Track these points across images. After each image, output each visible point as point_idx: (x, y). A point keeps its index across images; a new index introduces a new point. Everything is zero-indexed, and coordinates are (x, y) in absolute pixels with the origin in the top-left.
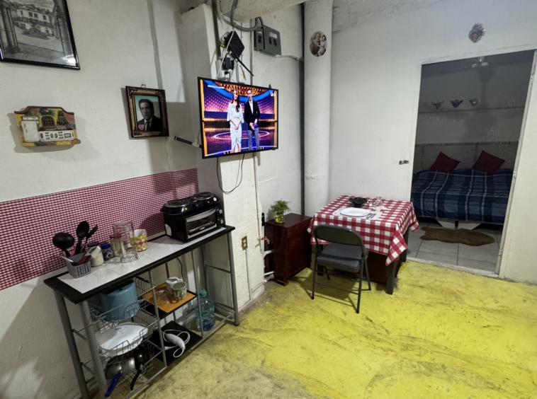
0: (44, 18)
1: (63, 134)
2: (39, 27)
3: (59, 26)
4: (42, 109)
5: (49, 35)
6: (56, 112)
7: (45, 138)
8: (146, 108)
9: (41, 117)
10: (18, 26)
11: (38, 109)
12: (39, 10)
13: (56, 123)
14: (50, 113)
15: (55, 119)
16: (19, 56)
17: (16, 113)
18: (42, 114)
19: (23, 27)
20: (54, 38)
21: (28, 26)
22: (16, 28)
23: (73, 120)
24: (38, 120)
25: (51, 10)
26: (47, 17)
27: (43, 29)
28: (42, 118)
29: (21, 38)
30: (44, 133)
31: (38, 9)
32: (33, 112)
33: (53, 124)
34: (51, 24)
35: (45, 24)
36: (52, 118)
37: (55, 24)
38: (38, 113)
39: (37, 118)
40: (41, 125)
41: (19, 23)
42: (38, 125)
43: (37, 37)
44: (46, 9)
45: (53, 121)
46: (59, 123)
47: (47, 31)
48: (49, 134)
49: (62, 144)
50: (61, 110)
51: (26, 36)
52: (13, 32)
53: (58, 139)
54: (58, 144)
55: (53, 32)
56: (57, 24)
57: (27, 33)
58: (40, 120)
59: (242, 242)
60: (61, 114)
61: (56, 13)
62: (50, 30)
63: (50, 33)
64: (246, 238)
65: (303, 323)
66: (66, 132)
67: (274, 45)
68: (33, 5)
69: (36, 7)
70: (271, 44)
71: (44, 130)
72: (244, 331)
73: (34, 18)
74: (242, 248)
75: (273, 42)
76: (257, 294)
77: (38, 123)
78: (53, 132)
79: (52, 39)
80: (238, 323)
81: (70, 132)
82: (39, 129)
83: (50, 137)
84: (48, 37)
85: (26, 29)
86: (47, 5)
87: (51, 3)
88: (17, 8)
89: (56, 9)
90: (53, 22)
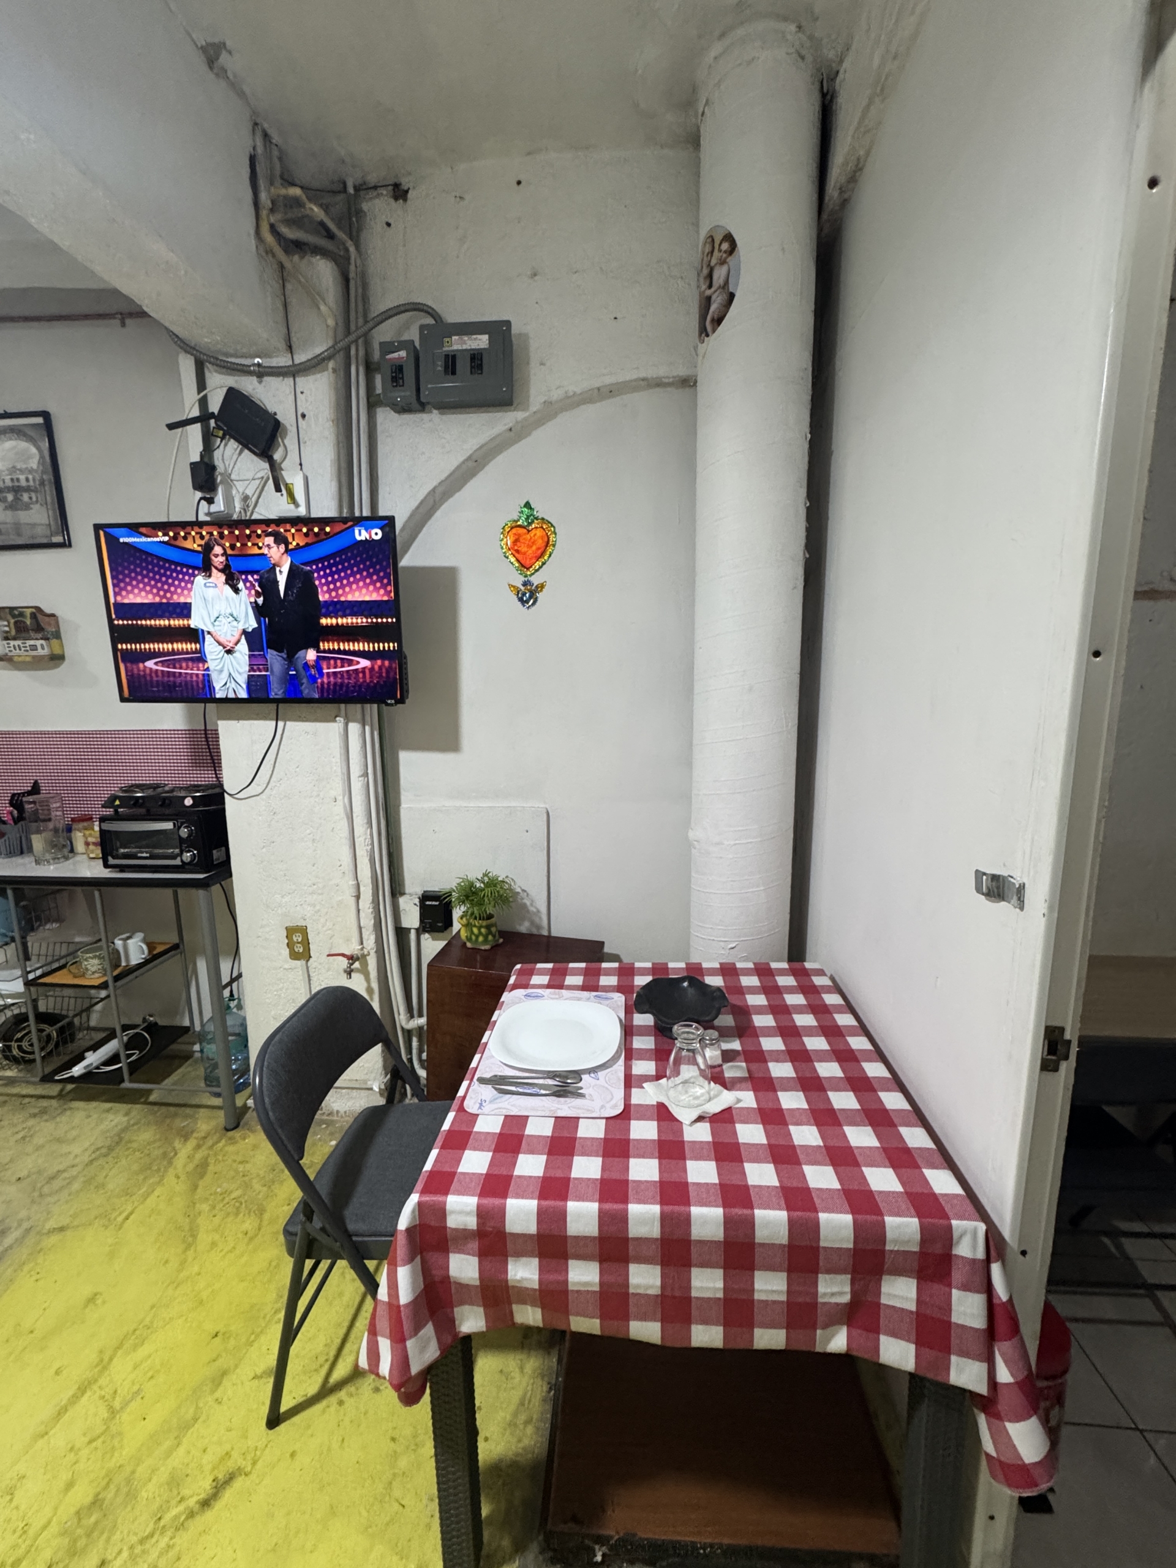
0: (27, 480)
1: (27, 645)
2: (21, 496)
3: (44, 485)
4: (11, 609)
5: (32, 503)
6: (28, 612)
9: (12, 621)
10: (0, 500)
11: (7, 610)
12: (22, 471)
13: (30, 630)
14: (21, 614)
15: (28, 622)
16: (1, 540)
18: (13, 618)
20: (37, 506)
21: (10, 497)
25: (35, 466)
26: (30, 477)
27: (25, 497)
28: (16, 623)
29: (3, 515)
30: (5, 642)
31: (20, 470)
33: (28, 631)
34: (35, 486)
35: (28, 489)
36: (24, 622)
37: (40, 485)
38: (9, 617)
39: (6, 623)
40: (13, 632)
41: (1, 495)
43: (20, 510)
44: (29, 466)
45: (27, 627)
47: (31, 498)
48: (11, 645)
49: (20, 659)
50: (34, 610)
51: (8, 512)
53: (22, 652)
54: (16, 659)
55: (37, 498)
56: (42, 483)
57: (9, 507)
58: (12, 625)
59: (287, 937)
60: (33, 616)
61: (41, 468)
62: (33, 495)
63: (34, 499)
64: (303, 930)
65: (224, 1256)
66: (32, 642)
67: (471, 373)
68: (14, 467)
69: (19, 467)
70: (454, 373)
71: (15, 639)
72: (204, 1148)
73: (16, 484)
74: (286, 952)
75: (463, 366)
76: (349, 1104)
77: (7, 629)
78: (17, 643)
79: (36, 507)
80: (235, 1125)
81: (39, 643)
82: (6, 638)
83: (12, 649)
84: (32, 506)
85: (7, 502)
86: (31, 460)
87: (34, 456)
88: (0, 477)
89: (41, 461)
90: (38, 483)
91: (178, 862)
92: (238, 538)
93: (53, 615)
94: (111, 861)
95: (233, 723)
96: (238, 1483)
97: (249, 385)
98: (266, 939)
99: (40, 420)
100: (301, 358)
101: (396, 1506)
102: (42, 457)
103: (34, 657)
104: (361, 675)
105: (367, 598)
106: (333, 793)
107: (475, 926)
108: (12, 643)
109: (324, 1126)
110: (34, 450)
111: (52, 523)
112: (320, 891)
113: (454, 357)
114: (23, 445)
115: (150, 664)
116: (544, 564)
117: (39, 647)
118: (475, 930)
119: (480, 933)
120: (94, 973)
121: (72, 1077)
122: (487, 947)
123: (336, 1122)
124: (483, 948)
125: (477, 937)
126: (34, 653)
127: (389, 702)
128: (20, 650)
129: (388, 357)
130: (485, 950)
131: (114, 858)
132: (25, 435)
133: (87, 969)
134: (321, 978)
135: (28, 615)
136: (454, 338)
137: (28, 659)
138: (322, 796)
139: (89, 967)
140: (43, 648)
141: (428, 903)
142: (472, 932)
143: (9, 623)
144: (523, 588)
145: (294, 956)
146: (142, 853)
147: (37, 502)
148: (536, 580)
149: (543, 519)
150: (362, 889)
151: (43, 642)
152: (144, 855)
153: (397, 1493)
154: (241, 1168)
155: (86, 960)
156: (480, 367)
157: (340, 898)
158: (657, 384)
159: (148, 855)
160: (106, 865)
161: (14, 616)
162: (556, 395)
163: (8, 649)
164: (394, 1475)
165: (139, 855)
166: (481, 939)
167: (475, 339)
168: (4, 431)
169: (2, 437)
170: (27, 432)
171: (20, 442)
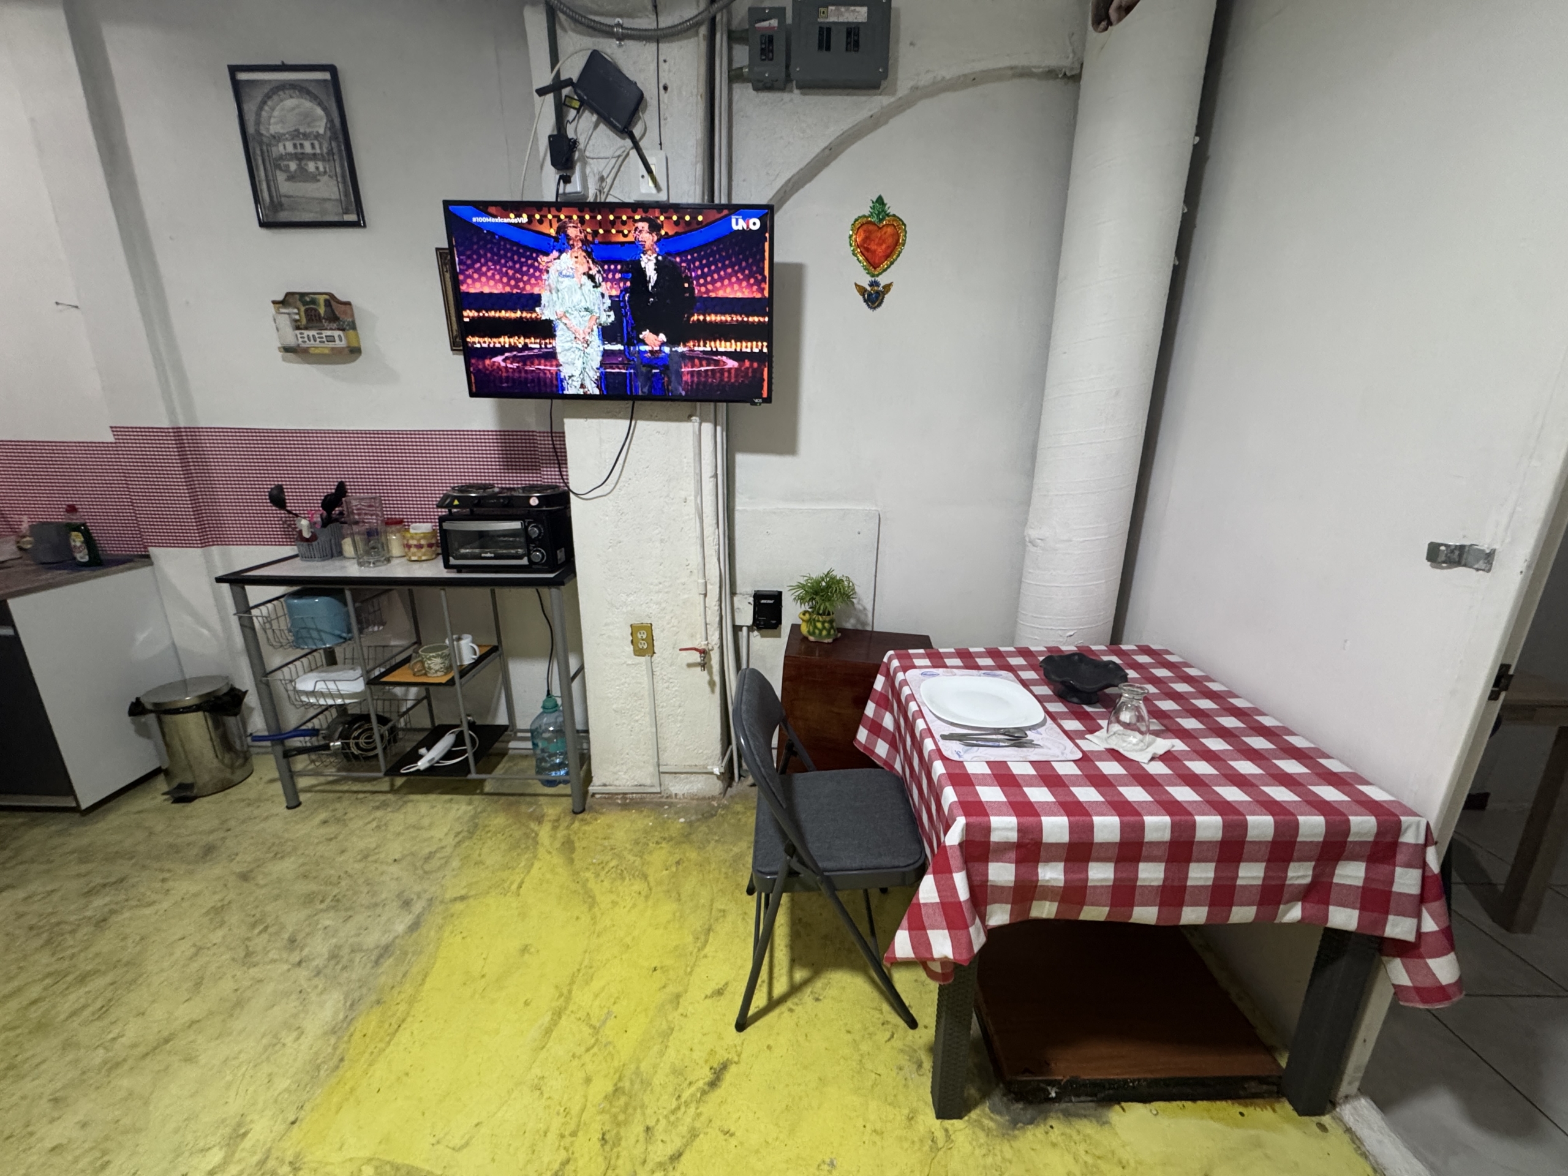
0: (313, 146)
1: (323, 335)
2: (306, 165)
3: (333, 154)
4: (302, 295)
5: (319, 174)
6: (321, 299)
9: (303, 309)
10: (281, 169)
11: (299, 297)
12: (306, 136)
13: (321, 319)
14: (313, 302)
15: (322, 310)
16: (283, 216)
17: (274, 302)
18: (304, 305)
19: (287, 169)
20: (325, 178)
21: (293, 166)
22: (278, 173)
23: (351, 313)
24: (299, 314)
25: (321, 131)
26: (316, 143)
27: (311, 166)
28: (306, 311)
29: (285, 187)
30: (298, 332)
31: (304, 135)
32: (291, 300)
33: (318, 319)
34: (322, 155)
35: (314, 157)
36: (316, 310)
37: (328, 154)
38: (299, 304)
39: (296, 311)
40: (304, 321)
41: (282, 163)
42: (296, 320)
43: (305, 181)
44: (315, 130)
45: (319, 315)
46: (326, 319)
47: (317, 168)
48: (305, 335)
49: (317, 351)
50: (327, 297)
51: (291, 183)
52: (275, 179)
54: (312, 351)
55: (325, 168)
56: (331, 152)
57: (291, 178)
58: (303, 314)
59: (632, 634)
60: (328, 303)
61: (329, 134)
62: (320, 165)
63: (321, 169)
64: (649, 628)
65: (629, 911)
66: (329, 333)
67: (847, 50)
68: (297, 130)
69: (302, 131)
70: (828, 48)
71: (306, 328)
72: (561, 828)
73: (299, 150)
74: (630, 649)
75: (839, 40)
76: (687, 787)
77: (297, 317)
78: (311, 333)
79: (323, 179)
80: (581, 809)
81: (336, 333)
82: (298, 328)
83: (306, 339)
84: (318, 177)
85: (290, 172)
86: (317, 124)
87: (321, 119)
88: (279, 141)
89: (328, 126)
90: (325, 150)
91: (525, 561)
92: (600, 224)
93: (348, 304)
94: (452, 561)
95: (581, 422)
96: (733, 1069)
97: (610, 48)
98: (609, 637)
99: (327, 76)
100: (667, 21)
101: (873, 1076)
102: (330, 121)
103: (333, 349)
104: (726, 374)
105: (739, 295)
106: (683, 494)
107: (818, 621)
108: (306, 333)
109: (666, 807)
110: (319, 112)
111: (343, 198)
112: (666, 590)
113: (829, 30)
114: (307, 104)
115: (499, 359)
116: (892, 263)
117: (337, 338)
118: (819, 625)
119: (824, 628)
120: (436, 671)
121: (418, 770)
122: (830, 640)
123: (678, 803)
124: (826, 641)
125: (821, 631)
126: (331, 345)
127: (756, 401)
128: (315, 341)
129: (757, 25)
130: (828, 643)
131: (455, 558)
132: (309, 93)
133: (430, 668)
134: (664, 673)
135: (322, 303)
136: (830, 8)
137: (327, 351)
138: (671, 496)
139: (432, 666)
140: (341, 340)
141: (763, 601)
142: (815, 627)
143: (299, 309)
144: (869, 288)
145: (639, 652)
146: (486, 553)
147: (325, 172)
148: (883, 280)
149: (894, 215)
150: (709, 587)
151: (341, 333)
152: (489, 555)
153: (869, 1066)
154: (606, 843)
155: (429, 659)
156: (857, 44)
157: (686, 596)
158: (1023, 73)
159: (492, 555)
160: (447, 566)
161: (305, 303)
162: (925, 80)
163: (300, 340)
164: (862, 1055)
165: (483, 555)
166: (824, 633)
167: (854, 11)
168: (282, 86)
169: (281, 93)
170: (311, 88)
171: (303, 101)
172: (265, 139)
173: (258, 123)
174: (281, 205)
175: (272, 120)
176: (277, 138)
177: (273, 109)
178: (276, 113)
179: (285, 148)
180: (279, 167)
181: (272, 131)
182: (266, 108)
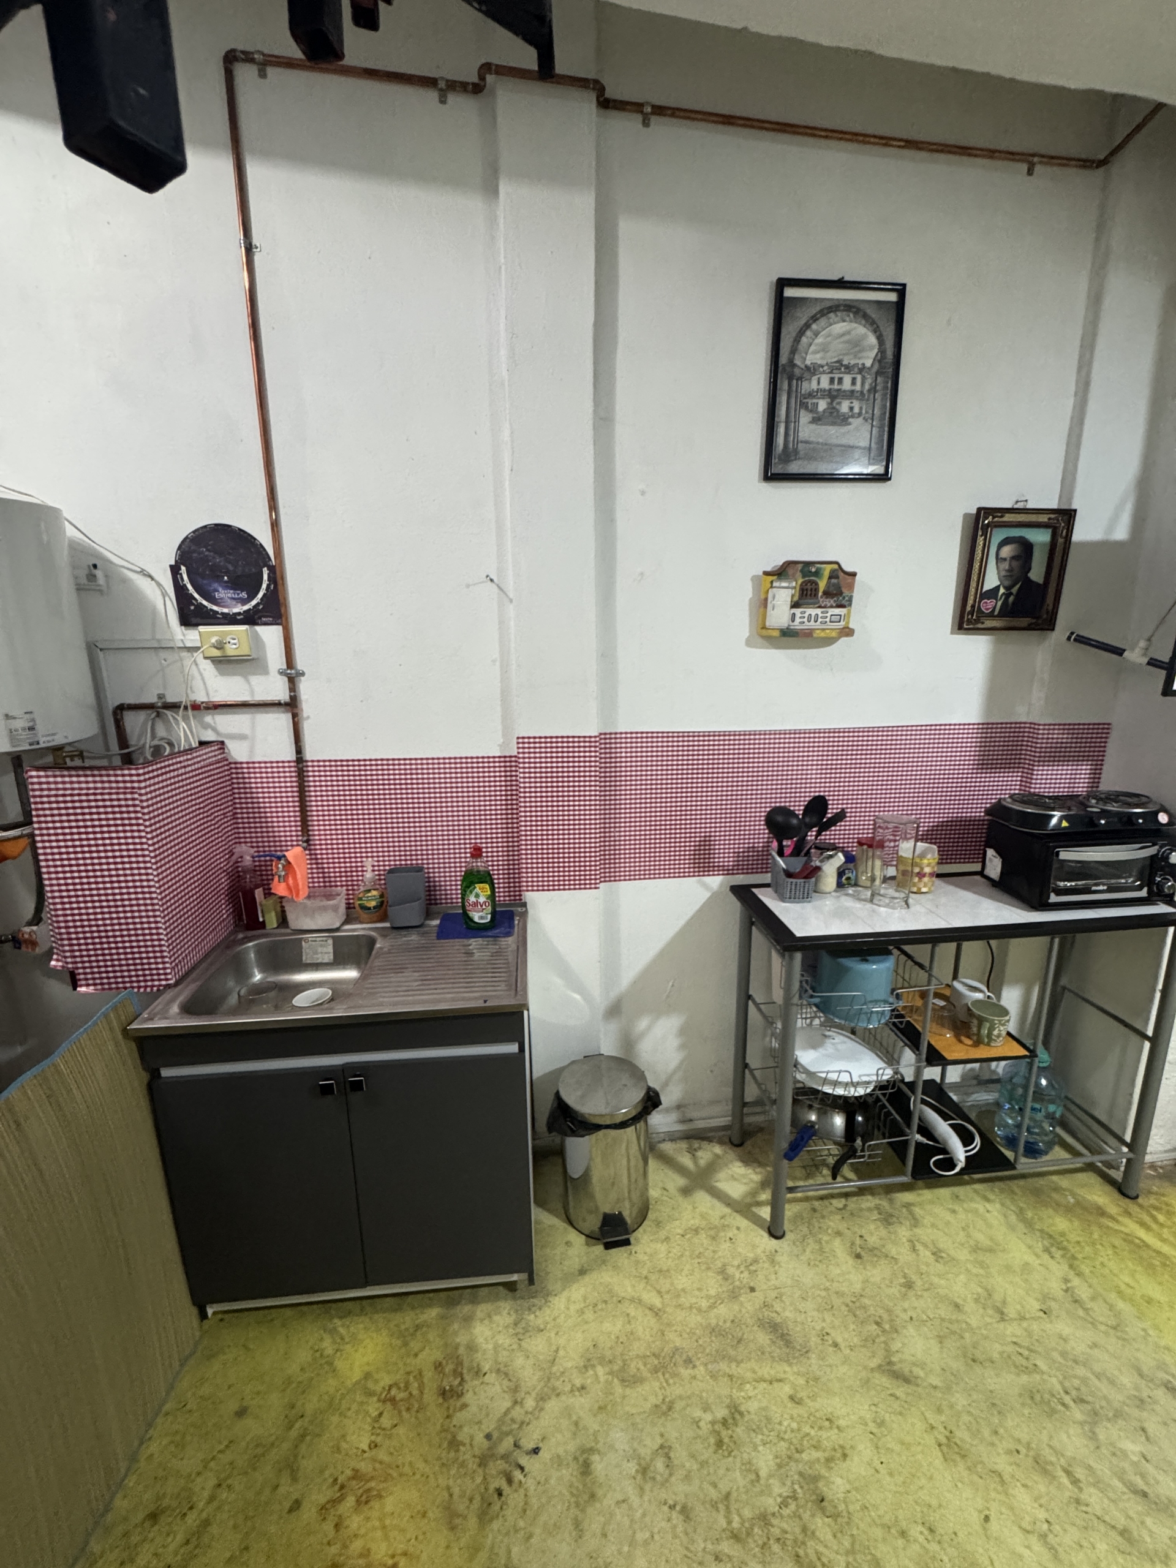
0: (854, 382)
1: (829, 615)
2: (840, 403)
3: (875, 391)
5: (852, 417)
6: (827, 570)
7: (798, 620)
8: (1013, 558)
9: (800, 581)
10: (807, 408)
11: (800, 566)
12: (848, 369)
13: (820, 594)
14: (817, 573)
15: (822, 585)
16: (794, 468)
17: (766, 573)
18: (804, 577)
19: (813, 409)
20: (861, 419)
21: (823, 405)
22: (803, 413)
23: (851, 587)
24: (795, 588)
25: (868, 363)
26: (859, 378)
27: (845, 406)
28: (802, 584)
29: (807, 430)
31: (847, 367)
32: (790, 571)
33: (816, 595)
34: (862, 392)
35: (851, 395)
36: (817, 584)
37: (869, 391)
39: (794, 584)
40: (801, 597)
41: (810, 401)
42: (793, 596)
43: (833, 424)
44: (860, 362)
45: (817, 590)
46: (826, 594)
47: (851, 409)
48: (806, 615)
50: (835, 566)
51: (813, 426)
52: (797, 421)
53: (818, 625)
54: (817, 634)
55: (861, 408)
56: (873, 390)
57: (816, 420)
58: (798, 587)
60: (833, 575)
61: (876, 366)
62: (857, 405)
63: (856, 410)
66: (833, 611)
68: (839, 362)
69: (845, 362)
71: (806, 606)
73: (836, 387)
77: (795, 592)
78: (811, 611)
79: (856, 422)
81: (840, 611)
83: (806, 620)
84: (850, 420)
85: (817, 412)
86: (864, 354)
87: (871, 348)
88: (814, 374)
89: (879, 357)
90: (867, 387)
93: (854, 575)
94: (1053, 898)
99: (892, 297)
102: (882, 351)
108: (805, 611)
110: (872, 340)
111: (873, 445)
114: (860, 330)
117: (843, 617)
126: (835, 626)
128: (815, 621)
131: (1058, 894)
132: (865, 316)
135: (828, 573)
137: (832, 634)
143: (796, 582)
146: (1097, 885)
147: (860, 414)
151: (844, 611)
152: (1101, 888)
159: (1105, 888)
161: (807, 574)
165: (1094, 888)
168: (835, 307)
169: (832, 315)
170: (868, 311)
171: (854, 325)
172: (797, 371)
173: (794, 351)
174: (796, 451)
175: (812, 348)
176: (812, 370)
177: (816, 334)
178: (819, 340)
179: (819, 383)
180: (804, 406)
181: (808, 362)
182: (808, 333)
